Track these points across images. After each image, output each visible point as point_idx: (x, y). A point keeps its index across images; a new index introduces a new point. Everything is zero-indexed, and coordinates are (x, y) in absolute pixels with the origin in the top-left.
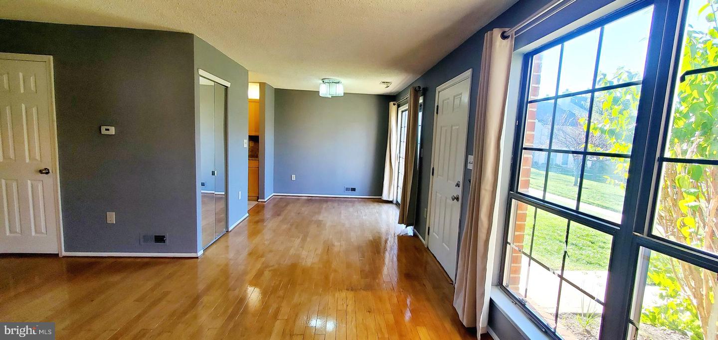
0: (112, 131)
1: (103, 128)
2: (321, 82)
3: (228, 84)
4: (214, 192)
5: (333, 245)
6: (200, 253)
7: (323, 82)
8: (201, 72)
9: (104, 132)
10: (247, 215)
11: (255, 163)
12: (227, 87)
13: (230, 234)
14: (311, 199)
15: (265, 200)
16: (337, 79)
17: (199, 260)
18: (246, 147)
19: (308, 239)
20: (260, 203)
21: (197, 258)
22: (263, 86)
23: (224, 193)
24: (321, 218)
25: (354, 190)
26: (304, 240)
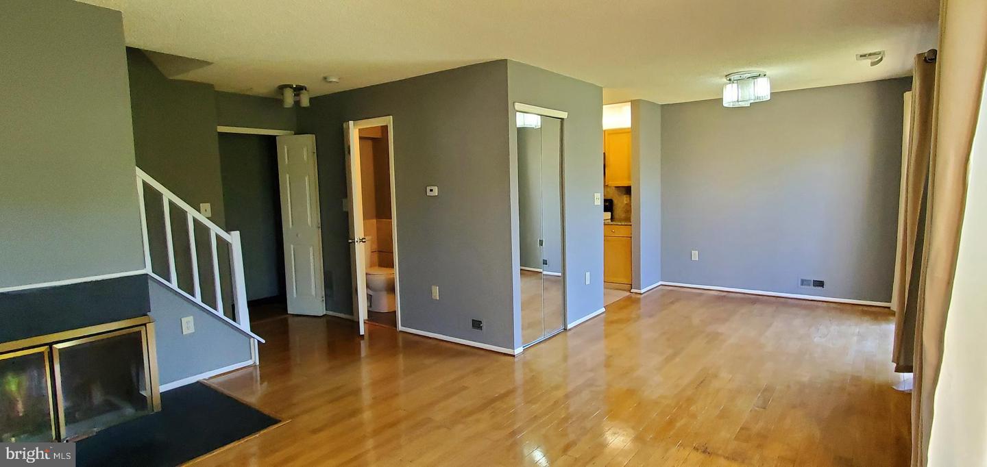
0: (435, 192)
1: (429, 189)
2: (725, 80)
3: (564, 115)
4: (541, 270)
5: (716, 376)
6: (518, 350)
7: (730, 80)
8: (518, 106)
9: (429, 193)
10: (603, 310)
11: (621, 231)
12: (562, 119)
13: (569, 333)
14: (724, 296)
15: (642, 291)
16: (756, 70)
17: (516, 359)
18: (600, 204)
19: (677, 360)
20: (633, 296)
21: (514, 356)
22: (635, 105)
23: (560, 274)
24: (722, 329)
25: (820, 284)
26: (669, 359)
